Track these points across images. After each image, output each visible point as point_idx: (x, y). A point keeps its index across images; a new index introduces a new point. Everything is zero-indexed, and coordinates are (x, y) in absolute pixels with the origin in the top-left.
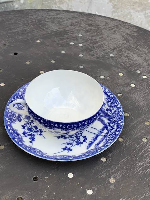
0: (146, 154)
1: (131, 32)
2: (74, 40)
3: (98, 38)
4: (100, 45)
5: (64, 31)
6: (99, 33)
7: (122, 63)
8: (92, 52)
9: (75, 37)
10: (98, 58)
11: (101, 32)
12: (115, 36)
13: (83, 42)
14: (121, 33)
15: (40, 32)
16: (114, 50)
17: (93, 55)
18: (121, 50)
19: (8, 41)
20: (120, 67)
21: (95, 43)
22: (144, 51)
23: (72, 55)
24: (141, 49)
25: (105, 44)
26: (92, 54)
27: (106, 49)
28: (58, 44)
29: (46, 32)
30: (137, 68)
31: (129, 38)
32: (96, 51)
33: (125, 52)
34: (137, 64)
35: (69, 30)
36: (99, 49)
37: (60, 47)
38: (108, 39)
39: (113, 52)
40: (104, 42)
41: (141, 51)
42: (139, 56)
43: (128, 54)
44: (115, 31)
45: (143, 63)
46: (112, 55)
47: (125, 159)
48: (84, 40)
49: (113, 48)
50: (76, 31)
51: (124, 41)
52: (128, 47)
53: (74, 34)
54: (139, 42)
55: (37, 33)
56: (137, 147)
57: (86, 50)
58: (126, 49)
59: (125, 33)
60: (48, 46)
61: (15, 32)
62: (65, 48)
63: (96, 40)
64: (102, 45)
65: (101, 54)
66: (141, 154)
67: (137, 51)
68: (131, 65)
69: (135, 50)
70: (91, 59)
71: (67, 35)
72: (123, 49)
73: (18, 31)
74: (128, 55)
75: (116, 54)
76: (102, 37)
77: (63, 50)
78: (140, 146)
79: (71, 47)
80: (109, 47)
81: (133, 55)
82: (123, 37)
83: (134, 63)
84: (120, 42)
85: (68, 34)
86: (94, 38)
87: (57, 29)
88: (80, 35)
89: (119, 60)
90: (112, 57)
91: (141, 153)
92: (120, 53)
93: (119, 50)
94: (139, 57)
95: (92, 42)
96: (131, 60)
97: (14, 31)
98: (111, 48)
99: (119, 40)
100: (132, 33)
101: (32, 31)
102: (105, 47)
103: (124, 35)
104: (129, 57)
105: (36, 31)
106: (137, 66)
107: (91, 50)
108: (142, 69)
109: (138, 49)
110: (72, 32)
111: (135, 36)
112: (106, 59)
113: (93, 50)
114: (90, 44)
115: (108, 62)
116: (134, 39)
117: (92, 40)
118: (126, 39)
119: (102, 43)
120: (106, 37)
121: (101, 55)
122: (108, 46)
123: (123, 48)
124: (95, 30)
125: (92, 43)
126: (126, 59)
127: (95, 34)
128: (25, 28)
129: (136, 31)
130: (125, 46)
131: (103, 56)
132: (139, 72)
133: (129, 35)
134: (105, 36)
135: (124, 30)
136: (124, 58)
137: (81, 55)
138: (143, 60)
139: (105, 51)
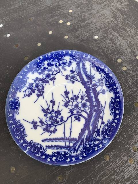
0: (104, 178)
1: (122, 5)
2: (64, 17)
3: (87, 15)
4: (88, 23)
5: (56, 6)
6: (89, 8)
7: (105, 49)
8: (77, 33)
9: (65, 14)
10: (82, 41)
11: (91, 6)
12: (105, 12)
13: (71, 20)
14: (111, 7)
15: (34, 8)
16: (100, 30)
17: (78, 37)
18: (107, 30)
19: (5, 20)
20: (102, 53)
21: (83, 21)
22: (131, 32)
23: (58, 37)
24: (128, 29)
25: (92, 22)
26: (77, 35)
27: (92, 29)
28: (48, 23)
29: (40, 7)
30: (119, 56)
31: (119, 14)
32: (82, 31)
33: (111, 33)
34: (120, 49)
35: (61, 5)
36: (85, 29)
37: (49, 26)
38: (97, 15)
39: (99, 32)
40: (92, 19)
41: (127, 32)
42: (124, 39)
43: (113, 36)
44: (105, 5)
45: (126, 49)
46: (96, 37)
47: (81, 181)
48: (73, 17)
49: (99, 28)
50: (67, 6)
51: (113, 18)
52: (115, 27)
53: (65, 10)
54: (128, 20)
55: (32, 10)
56: (97, 167)
57: (73, 30)
58: (113, 29)
59: (115, 8)
60: (38, 25)
61: (13, 9)
62: (53, 28)
63: (84, 16)
64: (90, 23)
65: (86, 35)
66: (99, 178)
67: (124, 31)
68: (113, 52)
69: (122, 30)
70: (75, 42)
71: (58, 11)
72: (110, 30)
73: (16, 7)
74: (113, 38)
75: (101, 36)
76: (92, 13)
77: (50, 30)
78: (99, 166)
79: (59, 26)
80: (96, 27)
81: (118, 38)
82: (113, 13)
83: (117, 48)
84: (108, 20)
85: (60, 9)
86: (83, 15)
87: (50, 4)
88: (71, 11)
89: (103, 43)
90: (96, 40)
91: (99, 176)
92: (105, 35)
93: (105, 31)
94: (124, 41)
95: (80, 19)
96: (115, 44)
97: (13, 7)
98: (97, 28)
99: (107, 17)
100: (123, 7)
101: (28, 7)
102: (92, 26)
103: (114, 10)
104: (114, 40)
105: (31, 7)
106: (120, 53)
107: (77, 30)
108: (124, 57)
109: (125, 30)
110: (64, 7)
111: (125, 11)
112: (90, 42)
113: (79, 30)
114: (78, 22)
115: (90, 47)
116: (123, 16)
117: (81, 17)
118: (115, 16)
119: (89, 21)
120: (96, 13)
121: (86, 37)
122: (95, 25)
123: (110, 28)
124: (86, 4)
125: (80, 21)
126: (110, 43)
127: (85, 9)
128: (23, 4)
129: (128, 5)
130: (113, 25)
131: (88, 39)
132: (119, 61)
133: (120, 10)
134: (94, 12)
135: (116, 3)
136: (108, 41)
137: (66, 37)
138: (127, 45)
139: (91, 32)
